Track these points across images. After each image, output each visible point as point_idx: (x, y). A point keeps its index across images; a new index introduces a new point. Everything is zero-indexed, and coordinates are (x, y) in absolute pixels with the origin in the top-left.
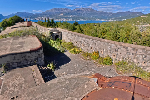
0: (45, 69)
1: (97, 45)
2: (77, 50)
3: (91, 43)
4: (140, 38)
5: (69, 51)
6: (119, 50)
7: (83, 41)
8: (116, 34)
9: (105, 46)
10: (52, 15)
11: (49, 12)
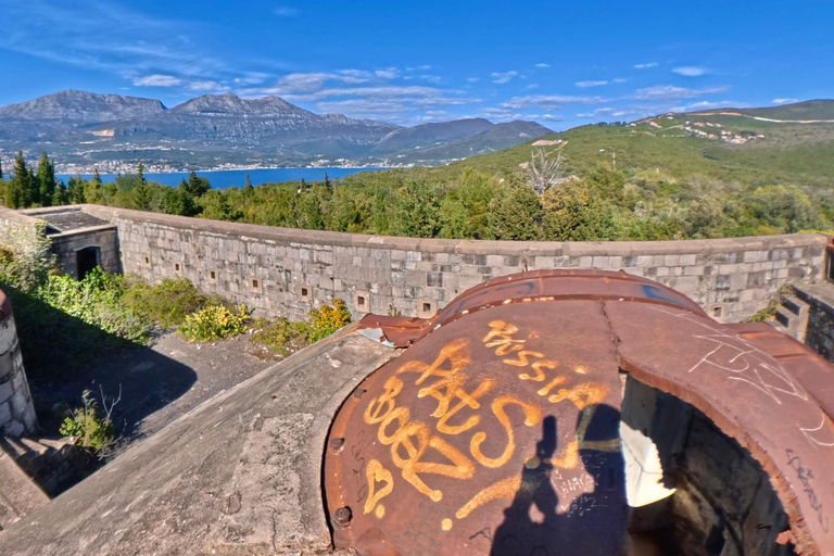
0: (51, 449)
1: (329, 271)
2: (221, 319)
3: (298, 266)
4: (539, 220)
5: (179, 332)
6: (446, 276)
7: (252, 260)
8: (421, 211)
9: (372, 265)
10: (40, 135)
11: (22, 120)
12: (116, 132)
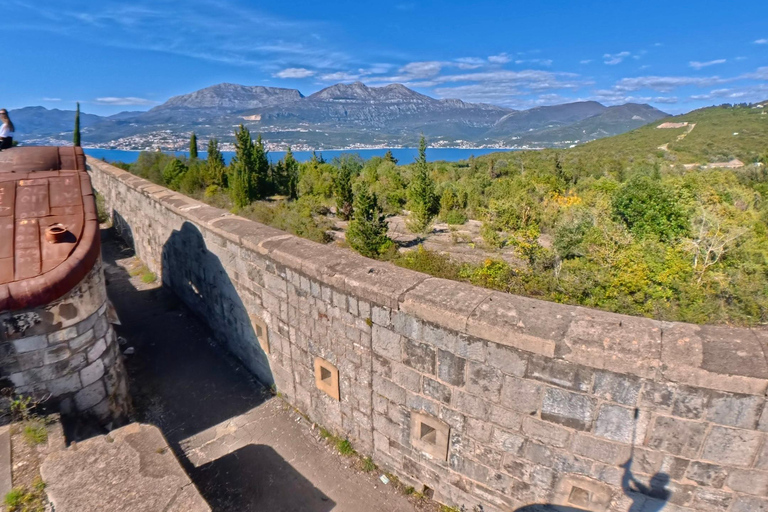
10: (200, 120)
11: (186, 108)
12: (262, 117)
